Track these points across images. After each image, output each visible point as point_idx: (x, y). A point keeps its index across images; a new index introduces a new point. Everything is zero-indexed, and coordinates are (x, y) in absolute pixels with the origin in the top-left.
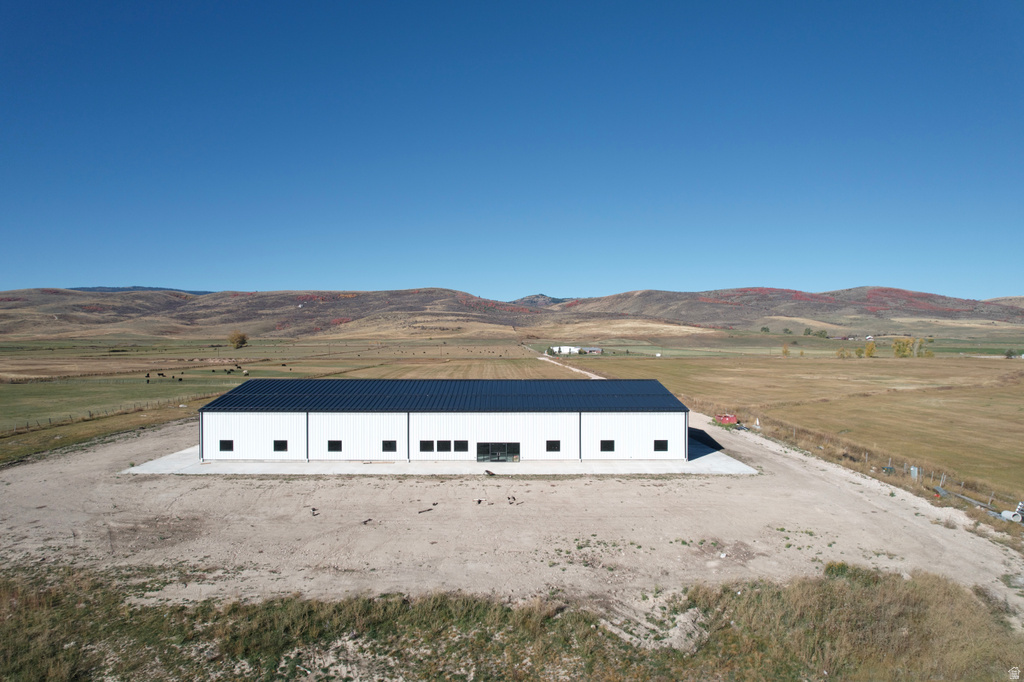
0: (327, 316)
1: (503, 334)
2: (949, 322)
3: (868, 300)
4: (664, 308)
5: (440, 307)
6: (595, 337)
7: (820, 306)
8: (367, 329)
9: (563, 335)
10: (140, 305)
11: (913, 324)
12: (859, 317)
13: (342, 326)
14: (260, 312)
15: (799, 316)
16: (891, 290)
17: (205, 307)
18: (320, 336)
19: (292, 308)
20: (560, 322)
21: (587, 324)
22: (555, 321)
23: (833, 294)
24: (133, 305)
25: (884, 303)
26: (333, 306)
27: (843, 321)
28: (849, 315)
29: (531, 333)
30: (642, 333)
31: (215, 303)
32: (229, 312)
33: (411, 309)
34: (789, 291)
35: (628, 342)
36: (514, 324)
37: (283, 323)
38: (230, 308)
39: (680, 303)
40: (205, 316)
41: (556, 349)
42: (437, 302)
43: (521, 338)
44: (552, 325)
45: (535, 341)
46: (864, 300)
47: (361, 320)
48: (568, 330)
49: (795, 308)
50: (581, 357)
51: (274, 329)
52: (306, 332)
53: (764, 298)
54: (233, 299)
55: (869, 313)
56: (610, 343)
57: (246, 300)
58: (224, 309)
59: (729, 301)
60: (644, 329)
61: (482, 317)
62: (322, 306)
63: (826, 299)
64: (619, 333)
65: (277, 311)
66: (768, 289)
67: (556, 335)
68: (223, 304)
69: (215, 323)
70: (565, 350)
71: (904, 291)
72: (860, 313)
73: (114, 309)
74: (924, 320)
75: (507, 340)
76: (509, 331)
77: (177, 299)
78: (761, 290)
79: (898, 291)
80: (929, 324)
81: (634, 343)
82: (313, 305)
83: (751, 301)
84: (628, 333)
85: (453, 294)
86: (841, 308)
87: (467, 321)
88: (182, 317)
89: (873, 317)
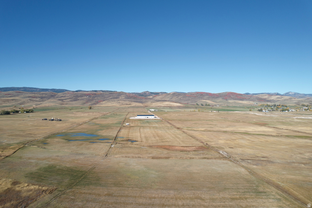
0: (96, 100)
1: (140, 106)
2: (241, 102)
3: (227, 96)
4: (177, 97)
5: (123, 97)
6: (159, 106)
7: (214, 97)
8: (109, 104)
9: (152, 106)
10: (45, 96)
11: (232, 102)
12: (222, 100)
13: (101, 102)
14: (78, 98)
15: (208, 100)
16: (233, 93)
17: (62, 97)
18: (97, 105)
19: (86, 97)
20: (152, 102)
21: (158, 103)
22: (151, 102)
23: (219, 94)
24: (43, 96)
25: (230, 96)
26: (96, 97)
27: (218, 101)
28: (220, 99)
29: (146, 105)
30: (168, 105)
31: (64, 95)
32: (70, 98)
33: (116, 98)
34: (208, 93)
35: (165, 108)
36: (141, 102)
37: (87, 102)
38: (70, 97)
39: (181, 96)
40: (65, 99)
41: (150, 110)
42: (122, 96)
43: (144, 107)
44: (150, 103)
45: (147, 107)
46: (226, 96)
47: (106, 101)
48: (154, 104)
49: (208, 98)
50: (155, 112)
51: (85, 103)
52: (94, 104)
53: (202, 95)
54: (68, 94)
55: (225, 99)
56: (161, 108)
57: (72, 95)
58: (68, 98)
59: (193, 96)
60: (169, 104)
61: (135, 101)
62: (93, 97)
63: (217, 95)
64: (164, 105)
65: (82, 98)
66: (203, 92)
67: (151, 106)
68: (66, 96)
69: (69, 101)
70: (152, 110)
71: (236, 93)
72: (223, 99)
73: (39, 97)
74: (235, 101)
75: (141, 107)
76: (141, 105)
77: (53, 94)
78: (202, 93)
79: (235, 93)
80: (235, 102)
81: (166, 108)
82: (91, 97)
83: (199, 96)
84: (166, 105)
85: (125, 93)
86: (218, 98)
87: (132, 102)
88: (60, 100)
89: (225, 100)
